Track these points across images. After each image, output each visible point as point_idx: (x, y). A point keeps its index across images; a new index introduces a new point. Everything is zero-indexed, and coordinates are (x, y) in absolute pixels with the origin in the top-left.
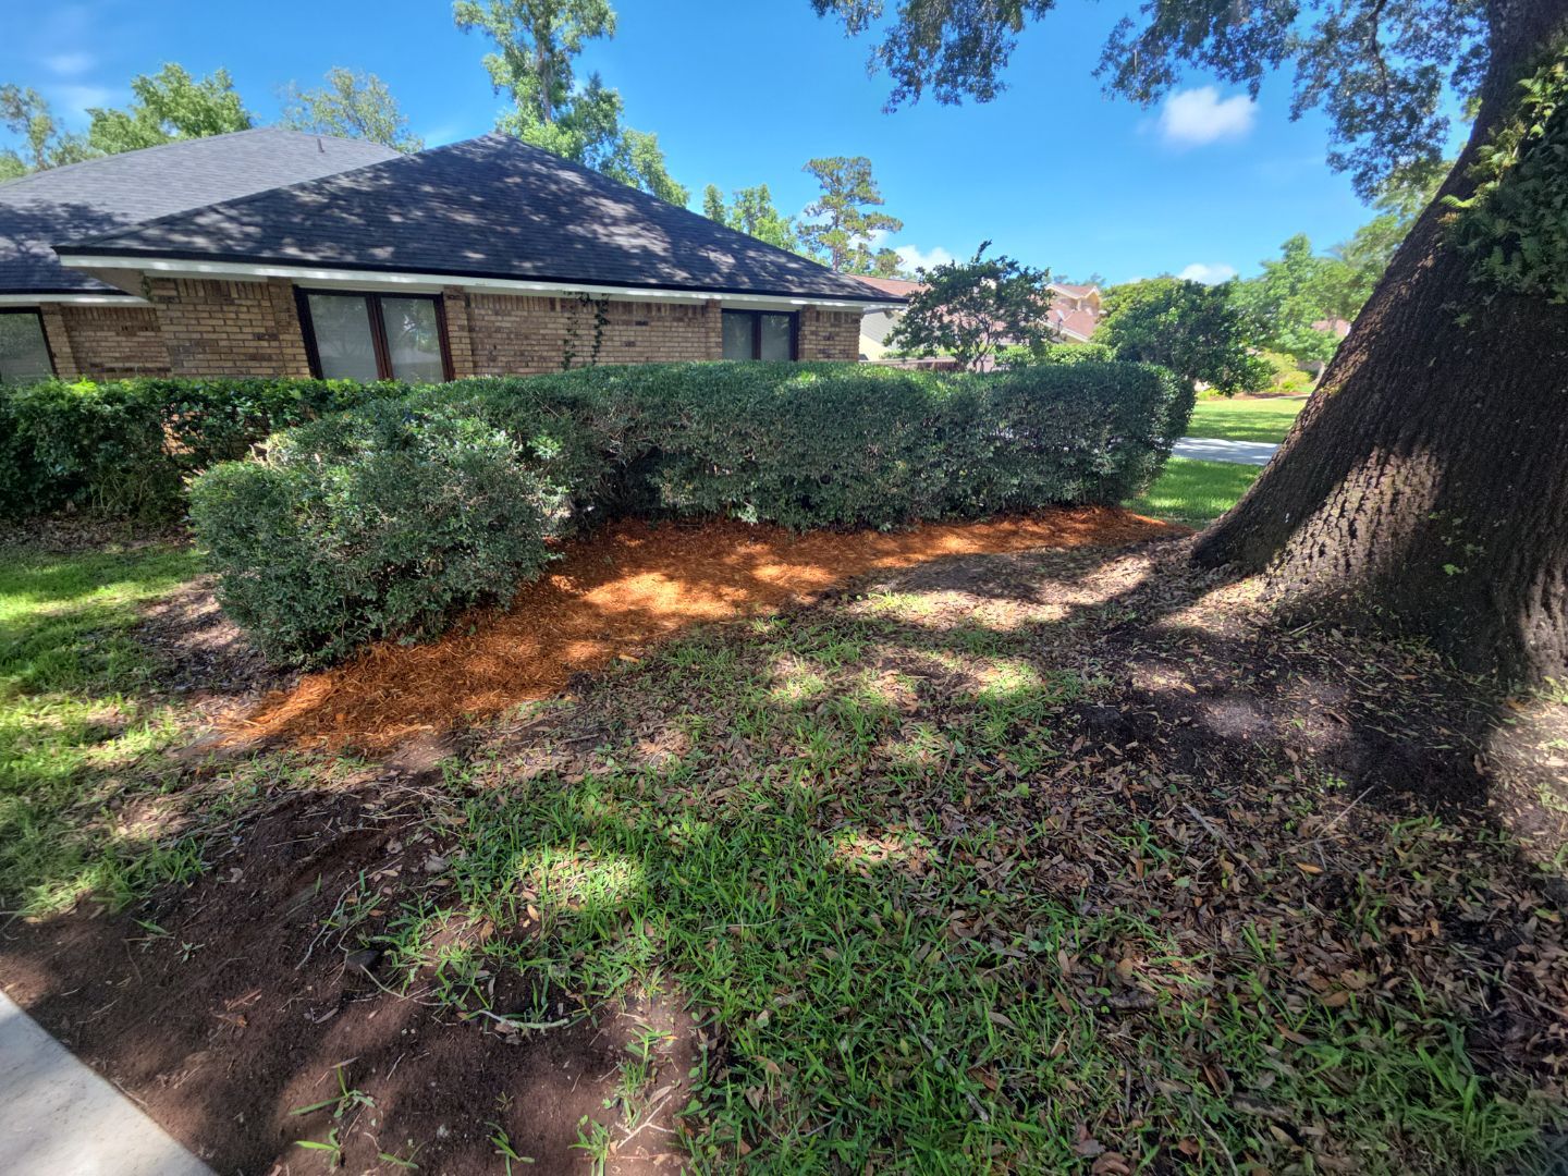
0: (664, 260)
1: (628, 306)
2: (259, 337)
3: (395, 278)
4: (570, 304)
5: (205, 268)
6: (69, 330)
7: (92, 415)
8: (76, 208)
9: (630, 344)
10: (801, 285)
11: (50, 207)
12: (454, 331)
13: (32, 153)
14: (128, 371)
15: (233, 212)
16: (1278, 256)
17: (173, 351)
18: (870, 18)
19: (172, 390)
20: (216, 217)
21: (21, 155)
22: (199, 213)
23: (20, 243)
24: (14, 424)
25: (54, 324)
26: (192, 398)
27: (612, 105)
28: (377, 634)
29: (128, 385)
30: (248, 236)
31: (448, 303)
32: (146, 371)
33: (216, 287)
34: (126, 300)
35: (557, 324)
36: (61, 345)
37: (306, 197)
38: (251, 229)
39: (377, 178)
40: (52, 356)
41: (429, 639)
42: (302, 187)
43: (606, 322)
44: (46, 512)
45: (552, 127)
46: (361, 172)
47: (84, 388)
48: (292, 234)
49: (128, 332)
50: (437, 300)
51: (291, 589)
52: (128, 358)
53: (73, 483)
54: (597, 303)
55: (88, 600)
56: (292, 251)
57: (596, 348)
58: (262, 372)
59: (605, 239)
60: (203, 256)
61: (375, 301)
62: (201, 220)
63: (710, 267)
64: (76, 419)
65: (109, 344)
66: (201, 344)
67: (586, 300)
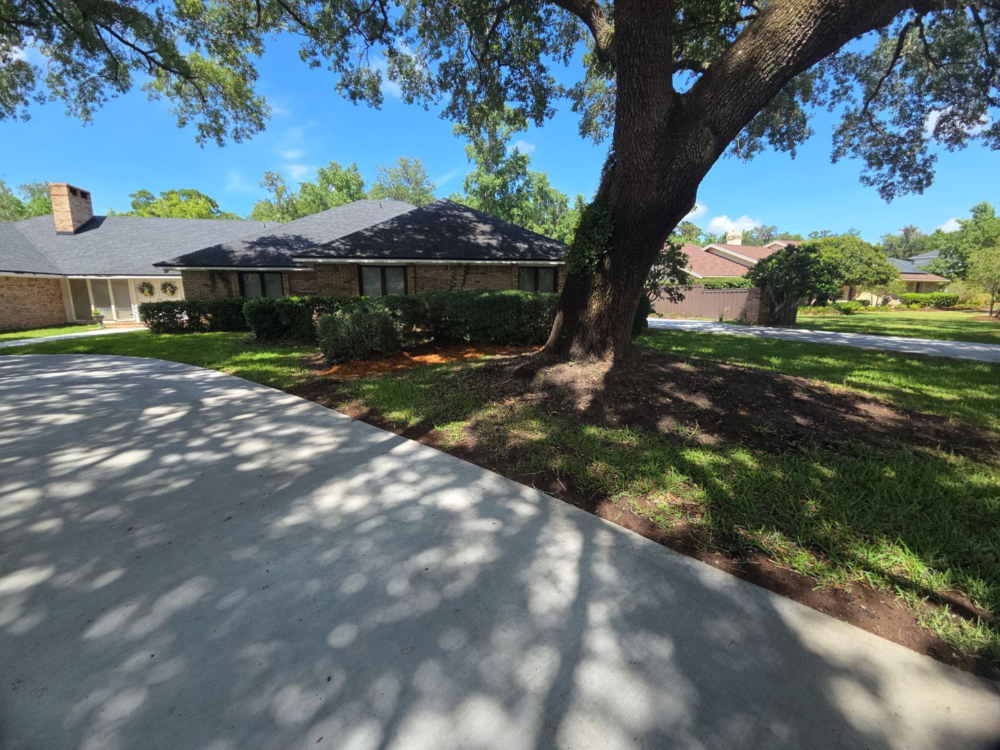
0: (495, 248)
1: (477, 266)
2: (345, 282)
3: (390, 261)
4: (454, 267)
5: (333, 260)
6: (289, 279)
7: (296, 306)
8: (297, 237)
9: (478, 282)
10: (556, 256)
11: (289, 236)
12: (409, 279)
13: (276, 201)
14: (306, 294)
15: (343, 241)
16: (969, 217)
17: (320, 287)
18: (604, 137)
19: (318, 299)
20: (338, 243)
21: (272, 202)
22: (333, 242)
23: (278, 249)
24: (274, 309)
25: (285, 278)
26: (323, 302)
27: (524, 161)
28: (352, 356)
29: (306, 298)
30: (346, 249)
31: (408, 269)
32: (311, 294)
33: (334, 265)
34: (309, 269)
35: (448, 275)
36: (286, 285)
37: (367, 233)
38: (348, 247)
39: (392, 223)
40: (283, 288)
41: (364, 360)
42: (366, 230)
43: (468, 274)
44: (278, 337)
45: (492, 176)
46: (387, 222)
47: (295, 299)
48: (359, 248)
49: (307, 280)
50: (405, 267)
51: (335, 342)
52: (305, 289)
53: (287, 328)
54: (465, 266)
55: (290, 355)
56: (358, 254)
57: (464, 284)
58: (346, 293)
59: (472, 241)
60: (332, 257)
61: (383, 268)
62: (334, 245)
63: (516, 249)
64: (293, 307)
65: (302, 285)
66: (328, 285)
67: (460, 265)
